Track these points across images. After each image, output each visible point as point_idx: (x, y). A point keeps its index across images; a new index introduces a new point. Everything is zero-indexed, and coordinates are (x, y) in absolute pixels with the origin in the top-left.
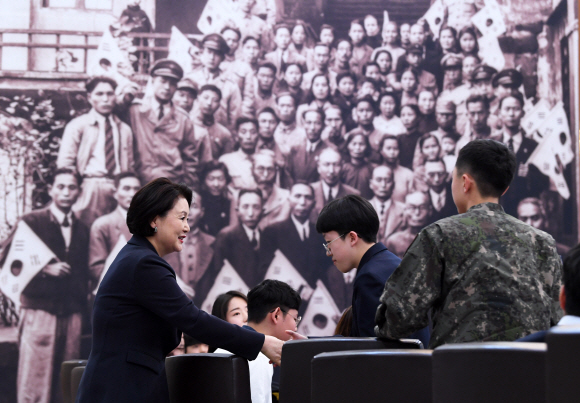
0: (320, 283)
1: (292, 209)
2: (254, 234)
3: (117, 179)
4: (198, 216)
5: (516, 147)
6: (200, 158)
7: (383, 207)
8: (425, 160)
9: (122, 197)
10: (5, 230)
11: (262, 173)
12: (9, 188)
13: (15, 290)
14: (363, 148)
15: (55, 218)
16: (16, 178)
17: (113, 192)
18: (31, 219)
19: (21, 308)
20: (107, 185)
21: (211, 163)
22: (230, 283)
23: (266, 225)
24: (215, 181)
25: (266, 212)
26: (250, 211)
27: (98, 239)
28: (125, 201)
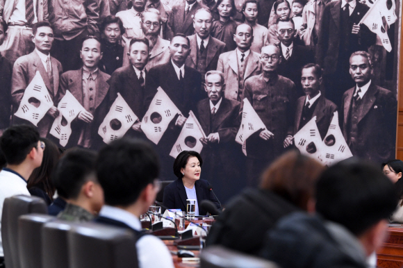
0: (191, 113)
1: (172, 55)
2: (141, 73)
3: (34, 28)
4: (98, 58)
5: (351, 11)
6: (100, 14)
7: (243, 55)
8: (278, 19)
9: (38, 42)
11: (149, 27)
14: (229, 9)
17: (31, 37)
20: (27, 32)
21: (109, 17)
22: (121, 111)
23: (151, 67)
24: (112, 31)
25: (151, 57)
26: (139, 56)
27: (19, 73)
28: (41, 44)
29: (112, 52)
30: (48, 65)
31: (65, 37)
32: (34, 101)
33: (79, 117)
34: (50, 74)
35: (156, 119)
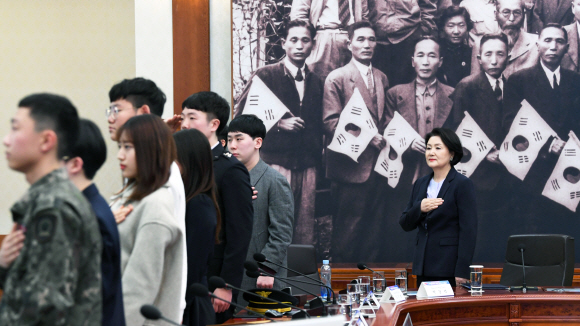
0: (572, 134)
1: (541, 55)
2: (498, 82)
3: (350, 30)
4: (436, 65)
6: (438, 4)
9: (356, 49)
10: (240, 85)
11: (508, 17)
12: (243, 43)
15: (288, 71)
16: (250, 33)
17: (347, 43)
18: (264, 73)
20: (341, 37)
21: (451, 8)
22: (472, 135)
23: (511, 73)
24: (455, 27)
25: (511, 59)
26: (493, 59)
27: (332, 92)
28: (359, 52)
29: (456, 55)
30: (369, 80)
31: (390, 40)
32: (353, 128)
33: (413, 146)
34: (372, 91)
35: (520, 145)
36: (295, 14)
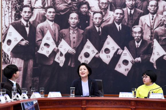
0: (125, 48)
1: (115, 19)
2: (99, 29)
3: (46, 9)
4: (77, 22)
9: (48, 16)
10: (5, 28)
11: (103, 5)
12: (6, 13)
13: (8, 51)
15: (23, 24)
16: (8, 9)
17: (45, 14)
18: (14, 24)
19: (11, 57)
20: (42, 11)
21: (82, 1)
22: (89, 48)
23: (104, 25)
24: (84, 8)
25: (104, 20)
26: (98, 20)
27: (39, 31)
28: (49, 17)
29: (84, 19)
30: (53, 27)
31: (61, 13)
32: (47, 45)
33: (69, 52)
34: (54, 31)
35: (107, 52)
36: (26, 2)
